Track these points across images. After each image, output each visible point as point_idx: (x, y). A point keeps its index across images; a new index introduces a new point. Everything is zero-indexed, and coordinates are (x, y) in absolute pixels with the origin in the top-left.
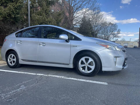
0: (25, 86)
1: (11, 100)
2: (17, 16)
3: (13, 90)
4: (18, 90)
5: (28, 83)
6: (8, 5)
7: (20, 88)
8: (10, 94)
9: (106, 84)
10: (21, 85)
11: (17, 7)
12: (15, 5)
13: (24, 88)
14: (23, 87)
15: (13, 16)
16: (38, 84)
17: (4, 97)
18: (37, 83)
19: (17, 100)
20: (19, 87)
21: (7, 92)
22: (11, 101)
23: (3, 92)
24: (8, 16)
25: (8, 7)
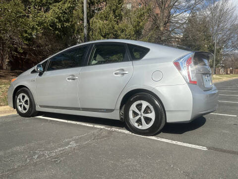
0: (76, 143)
1: (56, 159)
2: (65, 26)
3: (60, 147)
4: (66, 148)
5: (80, 138)
6: (50, 6)
7: (69, 146)
8: (56, 153)
9: (205, 149)
10: (71, 141)
11: (66, 9)
12: (63, 6)
13: (75, 145)
14: (73, 144)
15: (59, 25)
16: (94, 141)
17: (49, 155)
18: (93, 139)
19: (65, 160)
20: (68, 143)
21: (52, 149)
22: (56, 161)
23: (46, 149)
24: (51, 26)
25: (51, 11)
